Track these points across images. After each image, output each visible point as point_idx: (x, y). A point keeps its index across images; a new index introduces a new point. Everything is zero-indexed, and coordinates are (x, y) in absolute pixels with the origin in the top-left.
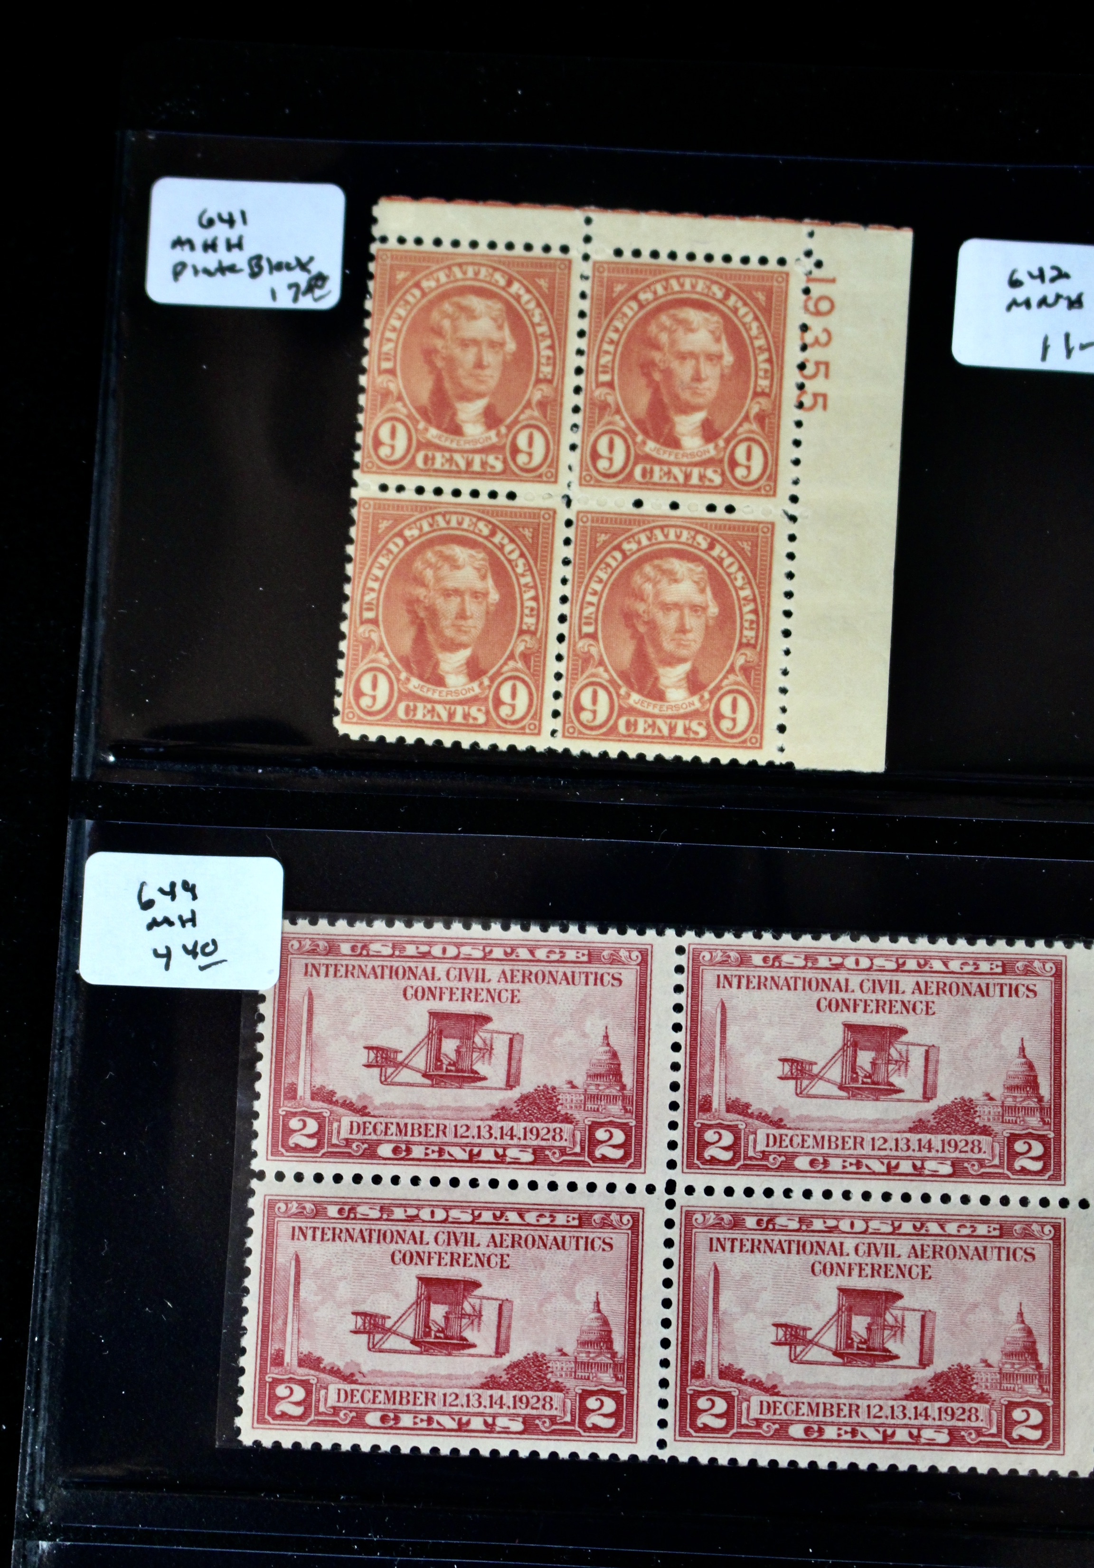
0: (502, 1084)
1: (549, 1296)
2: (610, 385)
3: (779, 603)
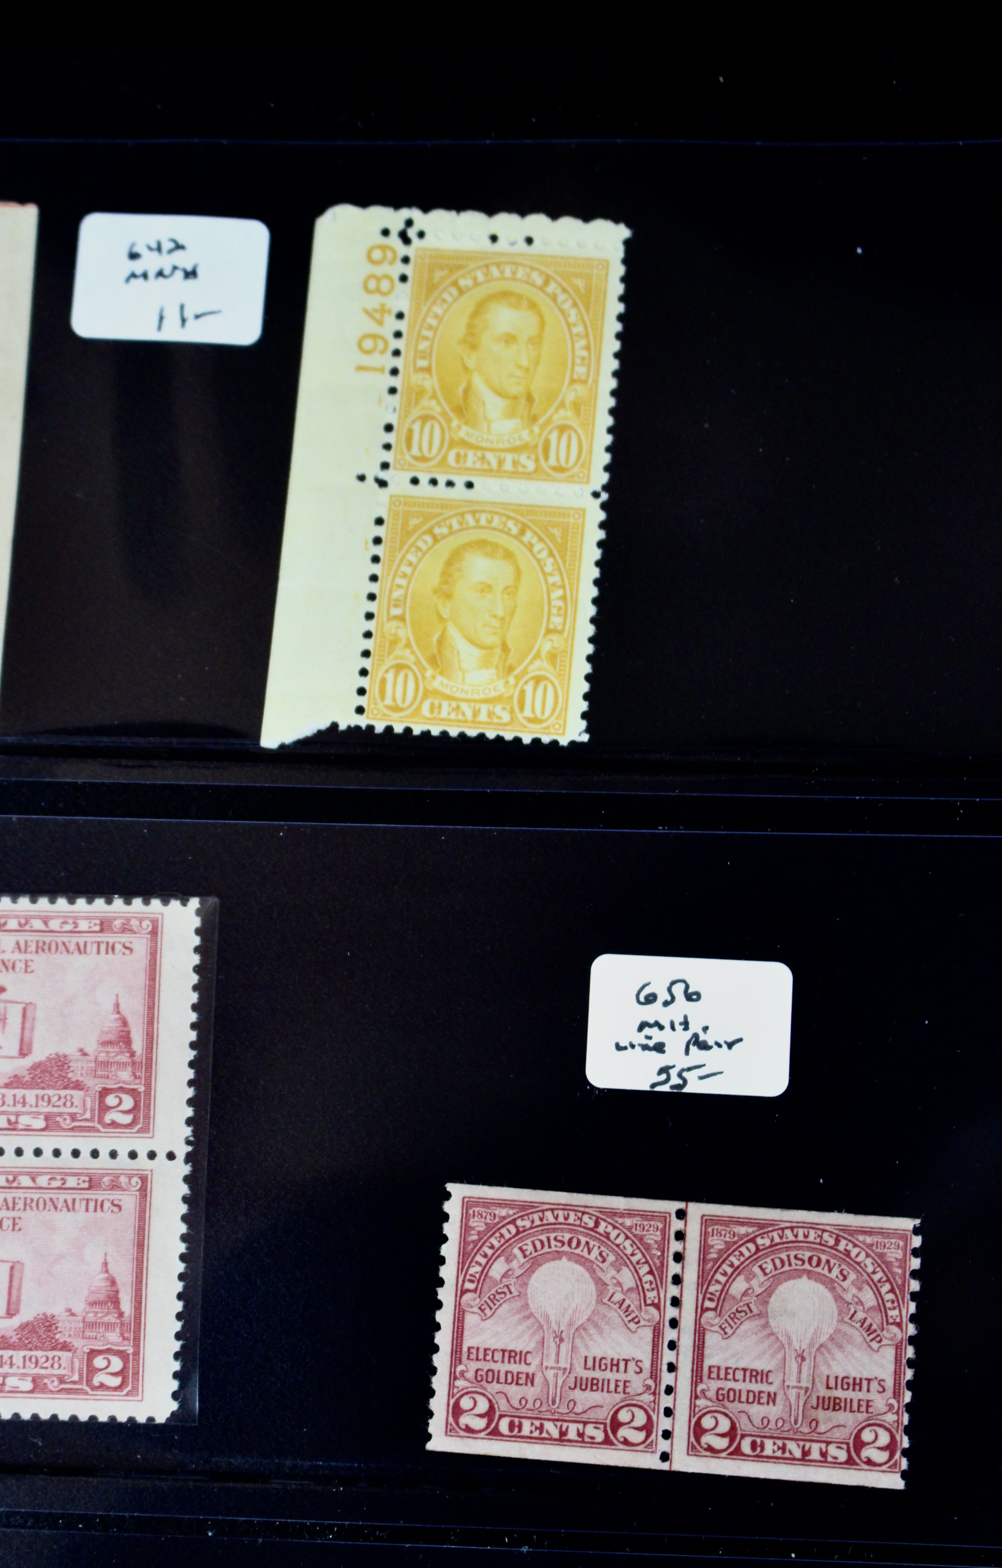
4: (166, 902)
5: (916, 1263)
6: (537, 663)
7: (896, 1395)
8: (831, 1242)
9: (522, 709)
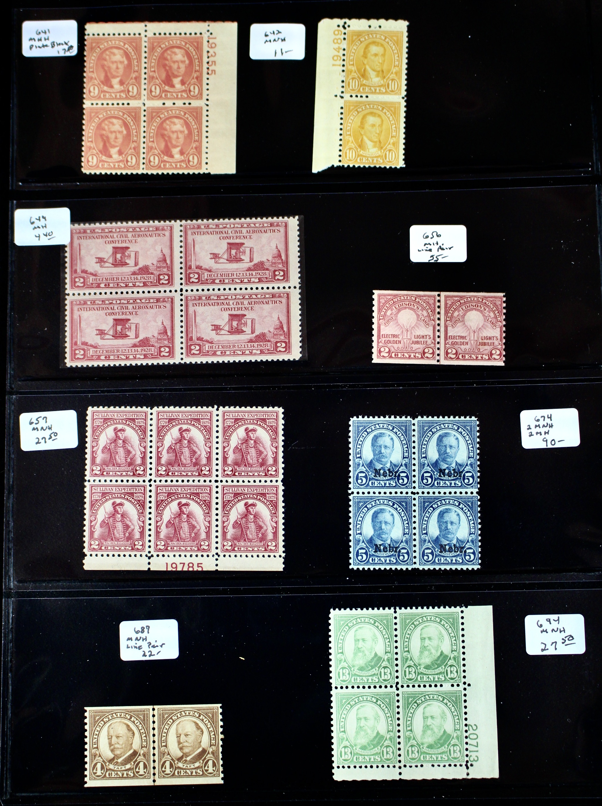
0: (134, 265)
1: (150, 321)
2: (154, 71)
3: (204, 129)
4: (289, 218)
5: (504, 305)
6: (389, 146)
7: (501, 340)
8: (481, 300)
9: (386, 159)
